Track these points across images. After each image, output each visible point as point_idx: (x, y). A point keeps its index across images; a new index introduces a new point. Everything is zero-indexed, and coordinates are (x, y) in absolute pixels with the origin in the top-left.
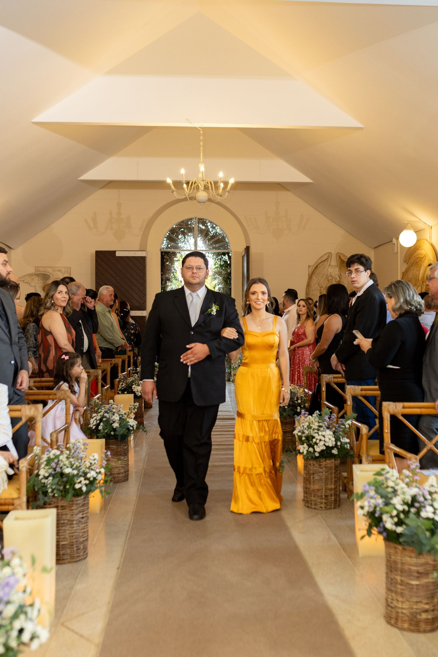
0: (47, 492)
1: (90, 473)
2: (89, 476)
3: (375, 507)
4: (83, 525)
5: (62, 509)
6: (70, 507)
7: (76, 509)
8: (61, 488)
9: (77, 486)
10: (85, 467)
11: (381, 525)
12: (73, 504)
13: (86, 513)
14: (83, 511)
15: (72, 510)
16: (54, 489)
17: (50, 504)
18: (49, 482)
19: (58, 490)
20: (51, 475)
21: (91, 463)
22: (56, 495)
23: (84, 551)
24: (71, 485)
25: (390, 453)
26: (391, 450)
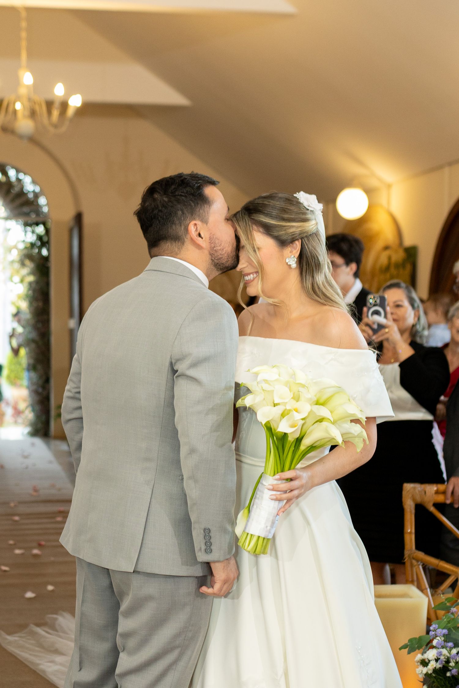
25: (416, 567)
26: (417, 561)
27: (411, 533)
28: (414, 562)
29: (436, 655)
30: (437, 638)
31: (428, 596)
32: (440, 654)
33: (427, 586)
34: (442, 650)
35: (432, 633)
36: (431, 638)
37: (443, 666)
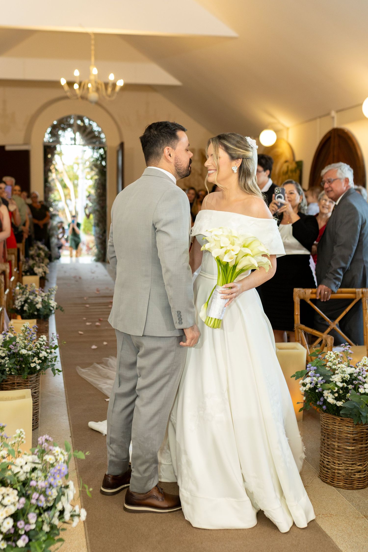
0: (5, 370)
1: (41, 353)
2: (41, 355)
3: (317, 384)
4: (36, 399)
5: (18, 386)
6: (26, 384)
7: (30, 385)
8: (18, 367)
9: (33, 365)
10: (36, 347)
11: (322, 399)
12: (27, 381)
13: (38, 389)
14: (36, 387)
15: (27, 386)
16: (12, 368)
17: (6, 381)
18: (7, 362)
19: (14, 369)
20: (7, 356)
21: (40, 344)
22: (13, 373)
23: (36, 421)
24: (25, 365)
25: (301, 333)
26: (301, 330)
27: (298, 315)
28: (299, 330)
29: (310, 381)
30: (311, 371)
31: (306, 348)
32: (313, 380)
33: (306, 343)
34: (313, 378)
35: (308, 369)
36: (308, 372)
37: (314, 387)
